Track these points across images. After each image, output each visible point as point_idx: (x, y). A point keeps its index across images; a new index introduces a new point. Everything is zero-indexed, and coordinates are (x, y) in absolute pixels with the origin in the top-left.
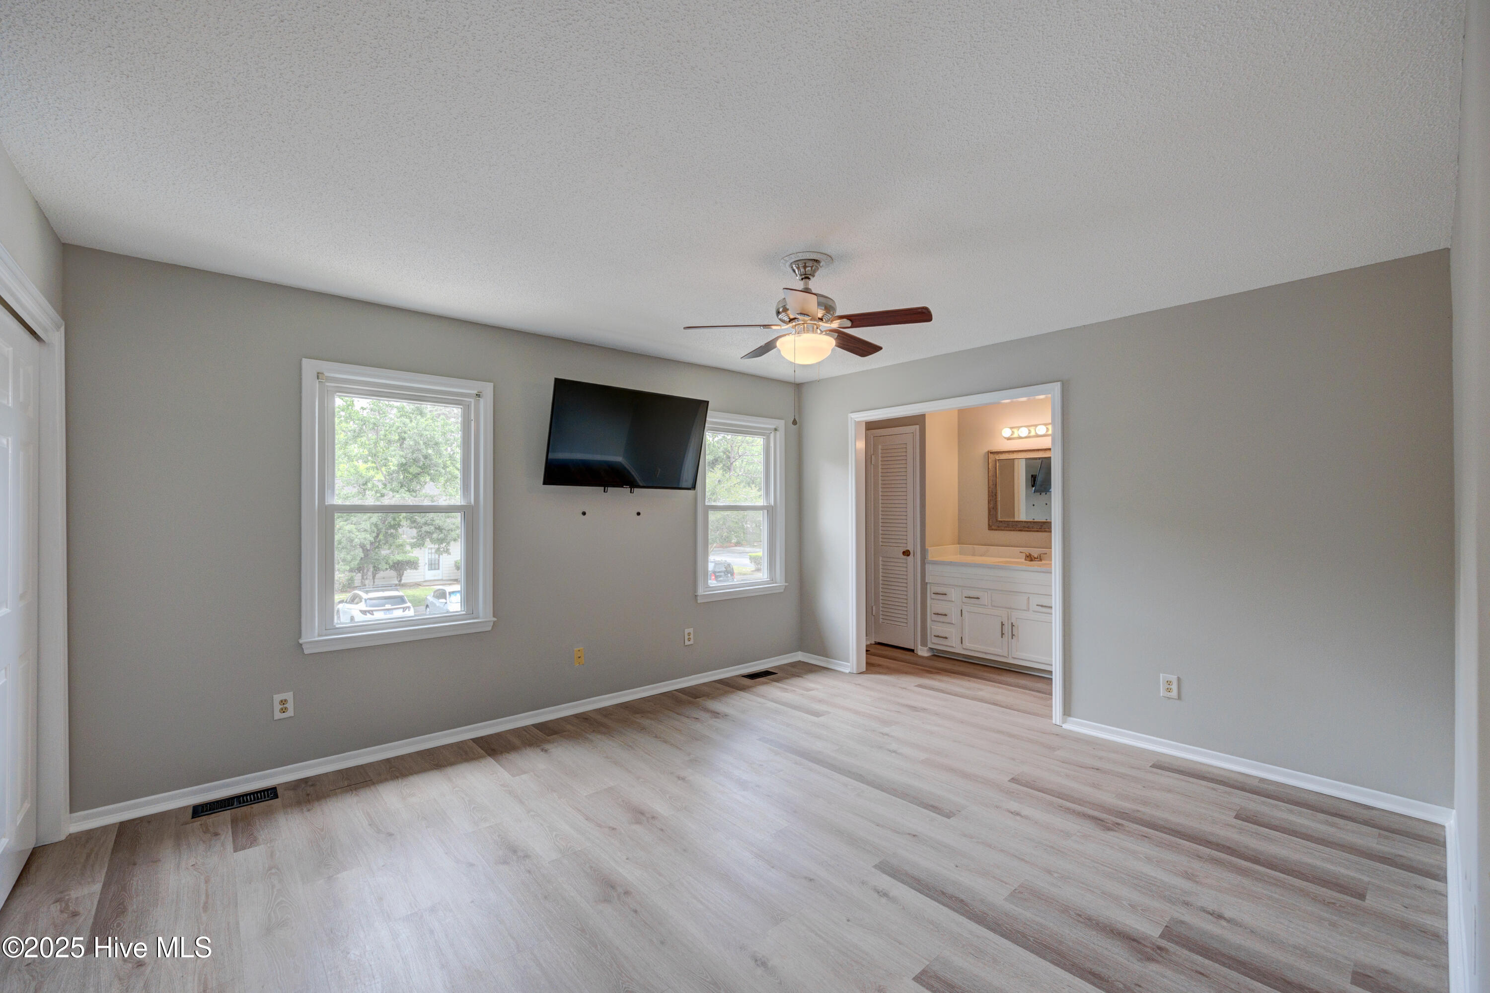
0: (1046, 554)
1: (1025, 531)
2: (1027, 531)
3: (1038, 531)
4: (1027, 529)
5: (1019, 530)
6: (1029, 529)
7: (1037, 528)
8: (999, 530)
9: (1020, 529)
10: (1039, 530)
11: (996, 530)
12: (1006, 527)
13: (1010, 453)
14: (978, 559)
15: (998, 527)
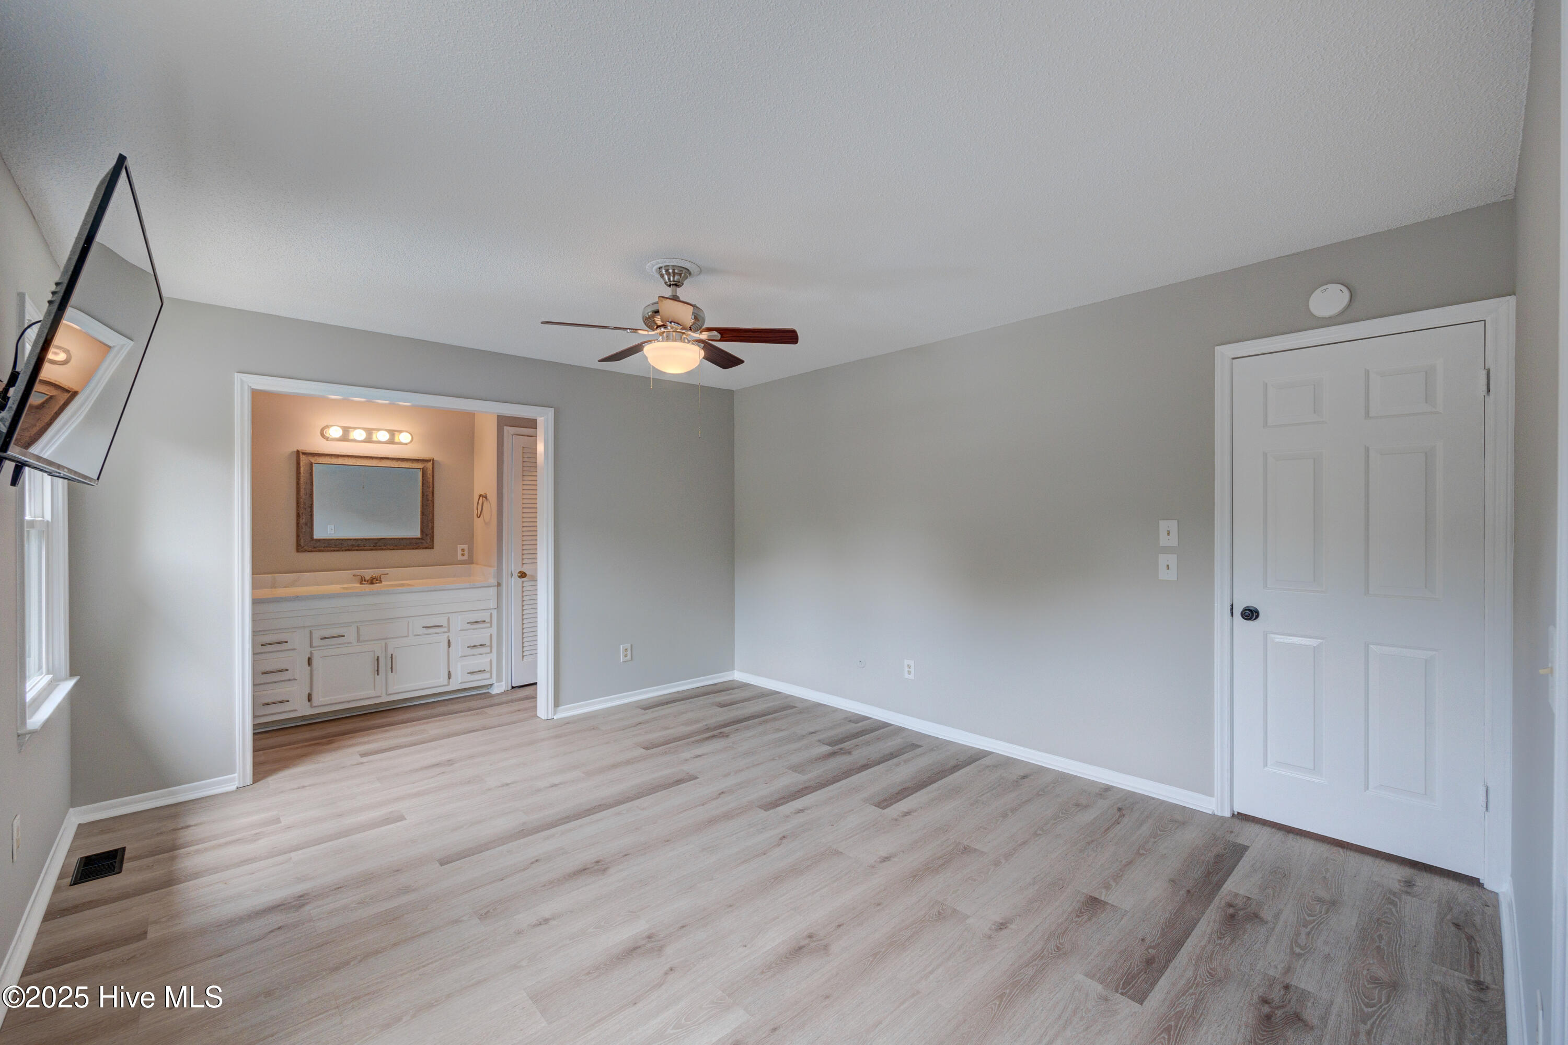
0: (387, 574)
1: (354, 550)
2: (357, 550)
3: (372, 550)
4: (357, 548)
5: (346, 550)
6: (361, 548)
7: (370, 546)
8: (316, 551)
9: (347, 548)
10: (374, 548)
11: (312, 551)
12: (327, 547)
13: (333, 457)
14: (280, 592)
15: (314, 547)
